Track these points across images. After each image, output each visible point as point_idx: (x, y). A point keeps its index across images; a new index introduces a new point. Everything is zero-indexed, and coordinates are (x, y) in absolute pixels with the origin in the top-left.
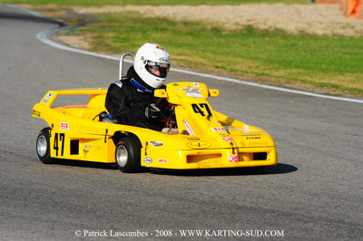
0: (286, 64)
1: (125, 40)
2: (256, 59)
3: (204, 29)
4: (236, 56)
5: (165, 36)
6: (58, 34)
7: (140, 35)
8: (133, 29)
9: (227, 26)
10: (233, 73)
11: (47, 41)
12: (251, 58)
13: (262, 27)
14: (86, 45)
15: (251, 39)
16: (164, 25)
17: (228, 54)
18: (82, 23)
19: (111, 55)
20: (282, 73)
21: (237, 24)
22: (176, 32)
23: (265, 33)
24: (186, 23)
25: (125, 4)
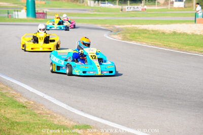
0: (188, 45)
1: (133, 37)
2: (177, 43)
3: (159, 33)
4: (171, 42)
5: (146, 35)
6: (111, 35)
7: (138, 35)
8: (135, 33)
9: (167, 32)
10: (170, 47)
11: (108, 37)
12: (176, 43)
13: (179, 32)
14: (120, 38)
15: (176, 36)
16: (146, 32)
17: (168, 41)
18: (118, 31)
19: (129, 42)
20: (187, 47)
21: (170, 31)
22: (150, 34)
23: (180, 34)
24: (153, 31)
25: (131, 24)
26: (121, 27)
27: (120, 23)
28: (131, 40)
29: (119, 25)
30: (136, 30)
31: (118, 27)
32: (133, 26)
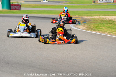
7: (102, 25)
8: (100, 23)
14: (85, 28)
16: (111, 22)
18: (85, 21)
19: (92, 31)
25: (100, 15)
26: (89, 17)
27: (89, 15)
28: (94, 30)
29: (88, 16)
30: (102, 21)
31: (86, 18)
32: (101, 17)
